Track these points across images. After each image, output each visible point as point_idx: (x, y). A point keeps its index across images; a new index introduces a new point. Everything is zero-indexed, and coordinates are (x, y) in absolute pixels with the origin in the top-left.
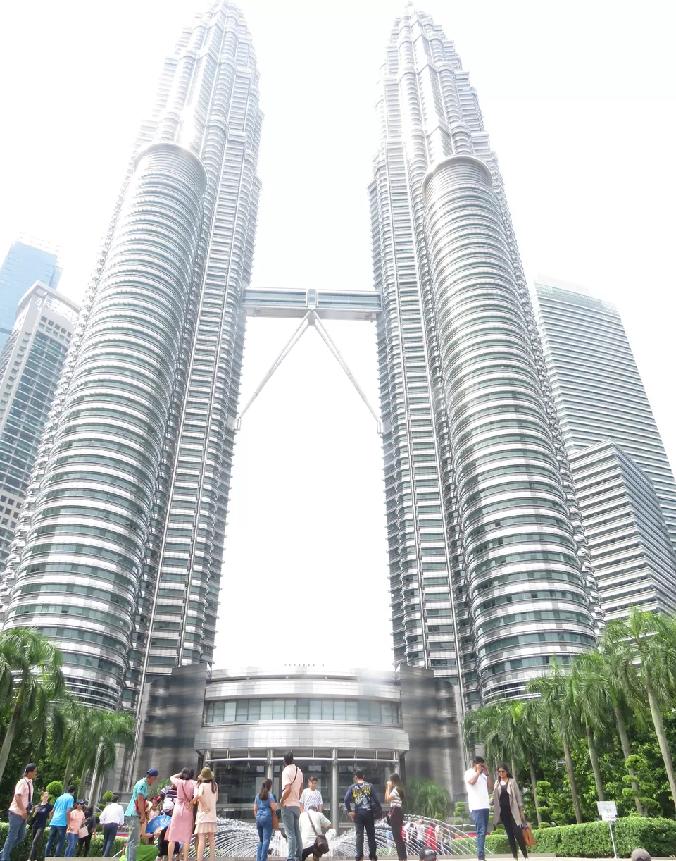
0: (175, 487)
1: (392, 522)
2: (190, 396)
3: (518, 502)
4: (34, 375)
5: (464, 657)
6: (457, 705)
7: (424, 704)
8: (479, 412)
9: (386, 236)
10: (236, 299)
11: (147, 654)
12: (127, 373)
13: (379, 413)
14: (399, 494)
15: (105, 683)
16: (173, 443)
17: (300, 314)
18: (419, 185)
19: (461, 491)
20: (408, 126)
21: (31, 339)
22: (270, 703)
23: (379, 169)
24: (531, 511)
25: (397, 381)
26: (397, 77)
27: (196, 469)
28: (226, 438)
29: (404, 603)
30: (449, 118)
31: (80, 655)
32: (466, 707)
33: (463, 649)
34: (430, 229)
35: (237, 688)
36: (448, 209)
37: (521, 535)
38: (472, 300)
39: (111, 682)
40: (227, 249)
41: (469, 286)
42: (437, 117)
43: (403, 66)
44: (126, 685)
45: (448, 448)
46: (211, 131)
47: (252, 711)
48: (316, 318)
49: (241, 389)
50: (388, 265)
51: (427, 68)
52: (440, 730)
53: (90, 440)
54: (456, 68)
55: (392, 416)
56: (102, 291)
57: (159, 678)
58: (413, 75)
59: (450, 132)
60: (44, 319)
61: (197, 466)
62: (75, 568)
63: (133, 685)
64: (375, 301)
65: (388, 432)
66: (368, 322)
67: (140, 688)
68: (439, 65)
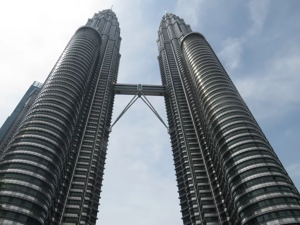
23: (162, 50)
48: (142, 95)
51: (176, 23)
58: (171, 25)
65: (172, 132)
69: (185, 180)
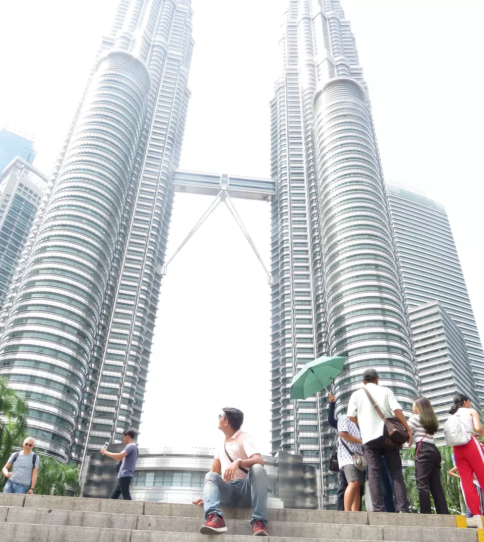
0: (115, 313)
1: (276, 350)
2: (130, 246)
3: (374, 335)
4: (12, 226)
5: (325, 449)
6: (318, 484)
7: (293, 482)
8: (348, 268)
9: (282, 138)
10: (167, 176)
11: (88, 434)
12: (84, 221)
13: (270, 269)
14: (283, 329)
15: (56, 452)
16: (115, 279)
17: (214, 192)
18: (310, 101)
19: (331, 326)
20: (303, 57)
21: (11, 200)
22: (181, 474)
23: (279, 89)
24: (384, 343)
25: (285, 246)
26: (297, 20)
27: (132, 300)
28: (155, 280)
29: (282, 409)
30: (334, 54)
31: (39, 429)
32: (324, 486)
33: (324, 443)
34: (317, 132)
35: (156, 461)
36: (332, 117)
37: (375, 359)
38: (346, 185)
39: (62, 451)
40: (163, 139)
41: (346, 175)
42: (325, 51)
43: (301, 12)
44: (72, 456)
45: (321, 296)
46: (155, 49)
47: (166, 479)
48: (227, 196)
49: (168, 245)
50: (283, 160)
51: (320, 15)
52: (305, 501)
53: (53, 269)
54: (341, 17)
55: (280, 271)
56: (68, 159)
57: (97, 452)
58: (309, 19)
59: (334, 63)
60: (21, 185)
61: (133, 298)
62: (37, 364)
63: (77, 457)
64: (271, 186)
65: (275, 283)
66: (265, 202)
67: (82, 459)
68: (328, 14)
69: (282, 365)
